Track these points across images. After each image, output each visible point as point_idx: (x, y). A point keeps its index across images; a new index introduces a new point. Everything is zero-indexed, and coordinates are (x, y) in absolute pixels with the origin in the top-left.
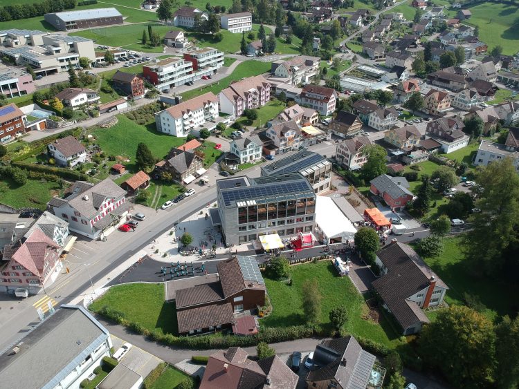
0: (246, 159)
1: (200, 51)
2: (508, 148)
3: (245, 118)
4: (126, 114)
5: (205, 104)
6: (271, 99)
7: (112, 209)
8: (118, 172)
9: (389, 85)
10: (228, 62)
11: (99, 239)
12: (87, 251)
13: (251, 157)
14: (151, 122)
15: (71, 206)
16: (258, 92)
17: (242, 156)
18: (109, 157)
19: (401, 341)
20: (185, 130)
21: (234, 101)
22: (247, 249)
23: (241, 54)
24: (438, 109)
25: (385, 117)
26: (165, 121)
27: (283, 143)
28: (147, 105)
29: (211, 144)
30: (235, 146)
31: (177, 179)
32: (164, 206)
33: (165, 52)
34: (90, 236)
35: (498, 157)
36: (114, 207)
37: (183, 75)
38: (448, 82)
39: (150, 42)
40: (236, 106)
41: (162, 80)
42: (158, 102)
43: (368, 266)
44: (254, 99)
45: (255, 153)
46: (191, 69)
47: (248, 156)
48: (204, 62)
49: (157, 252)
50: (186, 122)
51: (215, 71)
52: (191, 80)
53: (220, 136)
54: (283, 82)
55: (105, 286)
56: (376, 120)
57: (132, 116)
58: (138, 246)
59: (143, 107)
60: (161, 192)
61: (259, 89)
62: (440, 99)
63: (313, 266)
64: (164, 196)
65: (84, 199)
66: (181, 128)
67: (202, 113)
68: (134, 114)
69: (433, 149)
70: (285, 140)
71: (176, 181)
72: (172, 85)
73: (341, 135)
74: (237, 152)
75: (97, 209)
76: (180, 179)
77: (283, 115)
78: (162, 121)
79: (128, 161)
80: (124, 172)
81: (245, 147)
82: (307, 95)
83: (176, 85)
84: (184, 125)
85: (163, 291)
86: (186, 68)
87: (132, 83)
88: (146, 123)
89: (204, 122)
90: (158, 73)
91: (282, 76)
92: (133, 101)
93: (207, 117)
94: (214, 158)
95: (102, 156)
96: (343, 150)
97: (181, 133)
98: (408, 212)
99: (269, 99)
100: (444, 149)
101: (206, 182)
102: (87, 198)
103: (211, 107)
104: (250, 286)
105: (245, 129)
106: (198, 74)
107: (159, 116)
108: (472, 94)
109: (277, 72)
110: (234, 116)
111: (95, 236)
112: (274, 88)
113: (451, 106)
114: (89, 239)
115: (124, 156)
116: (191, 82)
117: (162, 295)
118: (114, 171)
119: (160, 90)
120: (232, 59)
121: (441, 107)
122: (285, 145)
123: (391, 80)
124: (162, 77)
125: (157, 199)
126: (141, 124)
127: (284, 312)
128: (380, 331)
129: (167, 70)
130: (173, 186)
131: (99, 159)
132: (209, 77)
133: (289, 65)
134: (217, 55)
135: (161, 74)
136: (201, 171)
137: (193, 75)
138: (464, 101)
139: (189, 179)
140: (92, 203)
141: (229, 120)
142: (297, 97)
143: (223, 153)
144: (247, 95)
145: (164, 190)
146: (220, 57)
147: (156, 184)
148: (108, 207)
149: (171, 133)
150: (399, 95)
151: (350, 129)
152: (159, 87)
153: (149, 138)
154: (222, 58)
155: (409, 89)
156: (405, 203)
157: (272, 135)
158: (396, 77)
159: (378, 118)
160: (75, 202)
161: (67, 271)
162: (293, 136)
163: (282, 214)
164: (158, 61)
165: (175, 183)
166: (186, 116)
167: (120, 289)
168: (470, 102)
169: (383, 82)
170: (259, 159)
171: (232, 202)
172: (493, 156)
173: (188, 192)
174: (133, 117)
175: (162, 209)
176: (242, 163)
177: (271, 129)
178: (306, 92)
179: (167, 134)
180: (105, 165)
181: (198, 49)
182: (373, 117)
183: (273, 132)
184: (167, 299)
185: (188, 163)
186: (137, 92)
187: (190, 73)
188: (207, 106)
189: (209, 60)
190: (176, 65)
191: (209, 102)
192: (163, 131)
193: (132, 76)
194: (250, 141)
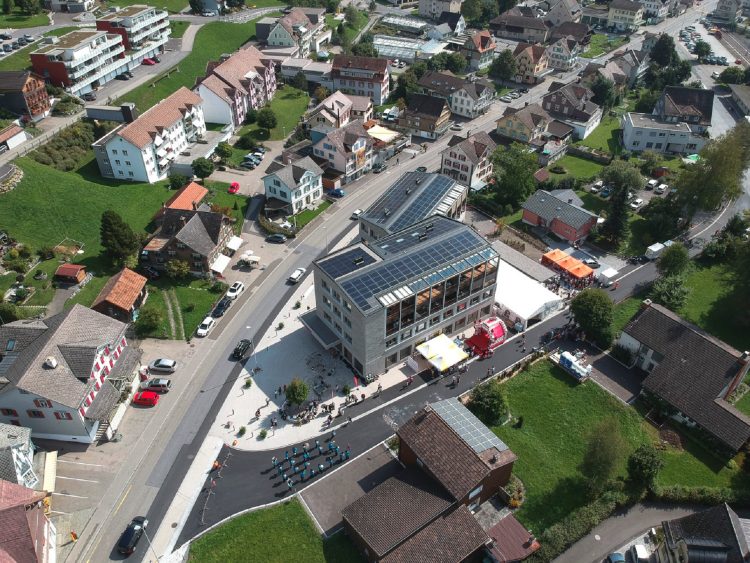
0: (301, 202)
1: (124, 14)
2: (669, 119)
3: (254, 127)
4: (31, 154)
5: (183, 112)
6: (279, 87)
7: (110, 369)
8: (75, 281)
9: (445, 45)
10: (178, 29)
11: (103, 440)
12: (91, 474)
13: (308, 198)
14: (83, 162)
15: (23, 392)
16: (261, 78)
17: (294, 200)
18: (39, 253)
19: (731, 468)
20: (160, 168)
21: (229, 99)
22: (402, 378)
23: (192, 12)
24: (536, 73)
25: (479, 96)
26: (120, 156)
27: (351, 163)
28: (67, 130)
29: (220, 185)
30: (278, 183)
31: (198, 269)
32: (201, 331)
33: (52, 22)
34: (81, 439)
35: (661, 135)
36: (111, 362)
37: (108, 62)
38: (520, 30)
39: (18, 9)
40: (234, 107)
41: (77, 75)
42: (84, 120)
43: (606, 353)
44: (257, 91)
45: (312, 190)
46: (122, 49)
47: (303, 197)
48: (137, 33)
49: (242, 432)
50: (161, 152)
51: (160, 48)
52: (124, 70)
53: (227, 169)
54: (289, 55)
55: (178, 546)
56: (465, 102)
57: (44, 156)
58: (196, 430)
59: (60, 134)
60: (177, 302)
61: (261, 71)
62: (537, 56)
63: (527, 377)
64: (188, 310)
65: (47, 366)
66: (152, 164)
67: (181, 129)
68: (49, 154)
69: (566, 136)
70: (353, 157)
71: (197, 273)
72: (95, 85)
73: (424, 134)
74: (284, 194)
75: (84, 380)
76: (205, 267)
77: (324, 112)
78: (112, 158)
79: (81, 252)
80: (85, 278)
81: (297, 182)
82: (342, 74)
83: (102, 82)
84: (158, 158)
85: (305, 515)
86: (113, 48)
87: (25, 89)
88: (77, 167)
89: (187, 145)
90: (66, 64)
91: (281, 45)
92: (34, 124)
93: (191, 135)
94: (239, 212)
95: (24, 254)
96: (457, 160)
97: (156, 173)
98: (595, 244)
99: (275, 87)
100: (578, 134)
101: (254, 262)
102: (54, 363)
103: (193, 116)
104: (493, 461)
105: (262, 146)
106: (136, 56)
107: (103, 148)
108: (571, 45)
109: (270, 38)
110: (232, 126)
111: (94, 436)
112: (278, 68)
113: (549, 67)
114: (82, 447)
115: (67, 244)
116: (127, 73)
117: (306, 525)
118: (64, 281)
119: (77, 96)
120: (181, 23)
121: (538, 69)
122: (354, 166)
123: (444, 35)
124: (75, 70)
125: (176, 319)
126: (68, 169)
127: (545, 485)
128: (694, 463)
129: (80, 54)
130: (193, 283)
131: (20, 263)
132: (155, 59)
133: (290, 25)
134: (157, 18)
135: (73, 65)
136: (234, 243)
137: (127, 59)
138: (562, 57)
139: (220, 264)
140: (67, 370)
141: (228, 136)
142: (326, 79)
143: (249, 200)
144: (246, 84)
145: (181, 297)
146: (162, 21)
147: (161, 287)
148: (102, 366)
149: (135, 178)
150: (469, 59)
151: (438, 123)
152: (75, 90)
153: (101, 197)
154: (166, 23)
155: (483, 47)
156: (589, 232)
157: (327, 152)
158: (448, 29)
159: (469, 98)
160: (31, 379)
161: (71, 538)
162: (363, 148)
163: (451, 298)
164: (55, 40)
165: (196, 278)
166: (158, 140)
167: (214, 542)
168: (570, 57)
169: (433, 40)
170: (319, 200)
171: (370, 301)
172: (653, 134)
173: (233, 291)
174: (46, 158)
175: (201, 337)
176: (295, 211)
177: (325, 141)
178: (340, 69)
179: (129, 182)
180: (39, 273)
181: (118, 9)
182: (460, 98)
183: (329, 147)
184: (322, 531)
185: (214, 234)
186: (36, 106)
187: (121, 56)
188: (188, 115)
189: (146, 29)
190: (94, 43)
191: (189, 107)
192: (117, 176)
193: (21, 76)
194: (304, 171)
